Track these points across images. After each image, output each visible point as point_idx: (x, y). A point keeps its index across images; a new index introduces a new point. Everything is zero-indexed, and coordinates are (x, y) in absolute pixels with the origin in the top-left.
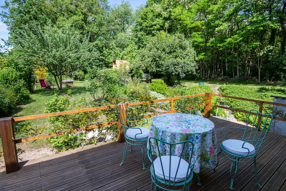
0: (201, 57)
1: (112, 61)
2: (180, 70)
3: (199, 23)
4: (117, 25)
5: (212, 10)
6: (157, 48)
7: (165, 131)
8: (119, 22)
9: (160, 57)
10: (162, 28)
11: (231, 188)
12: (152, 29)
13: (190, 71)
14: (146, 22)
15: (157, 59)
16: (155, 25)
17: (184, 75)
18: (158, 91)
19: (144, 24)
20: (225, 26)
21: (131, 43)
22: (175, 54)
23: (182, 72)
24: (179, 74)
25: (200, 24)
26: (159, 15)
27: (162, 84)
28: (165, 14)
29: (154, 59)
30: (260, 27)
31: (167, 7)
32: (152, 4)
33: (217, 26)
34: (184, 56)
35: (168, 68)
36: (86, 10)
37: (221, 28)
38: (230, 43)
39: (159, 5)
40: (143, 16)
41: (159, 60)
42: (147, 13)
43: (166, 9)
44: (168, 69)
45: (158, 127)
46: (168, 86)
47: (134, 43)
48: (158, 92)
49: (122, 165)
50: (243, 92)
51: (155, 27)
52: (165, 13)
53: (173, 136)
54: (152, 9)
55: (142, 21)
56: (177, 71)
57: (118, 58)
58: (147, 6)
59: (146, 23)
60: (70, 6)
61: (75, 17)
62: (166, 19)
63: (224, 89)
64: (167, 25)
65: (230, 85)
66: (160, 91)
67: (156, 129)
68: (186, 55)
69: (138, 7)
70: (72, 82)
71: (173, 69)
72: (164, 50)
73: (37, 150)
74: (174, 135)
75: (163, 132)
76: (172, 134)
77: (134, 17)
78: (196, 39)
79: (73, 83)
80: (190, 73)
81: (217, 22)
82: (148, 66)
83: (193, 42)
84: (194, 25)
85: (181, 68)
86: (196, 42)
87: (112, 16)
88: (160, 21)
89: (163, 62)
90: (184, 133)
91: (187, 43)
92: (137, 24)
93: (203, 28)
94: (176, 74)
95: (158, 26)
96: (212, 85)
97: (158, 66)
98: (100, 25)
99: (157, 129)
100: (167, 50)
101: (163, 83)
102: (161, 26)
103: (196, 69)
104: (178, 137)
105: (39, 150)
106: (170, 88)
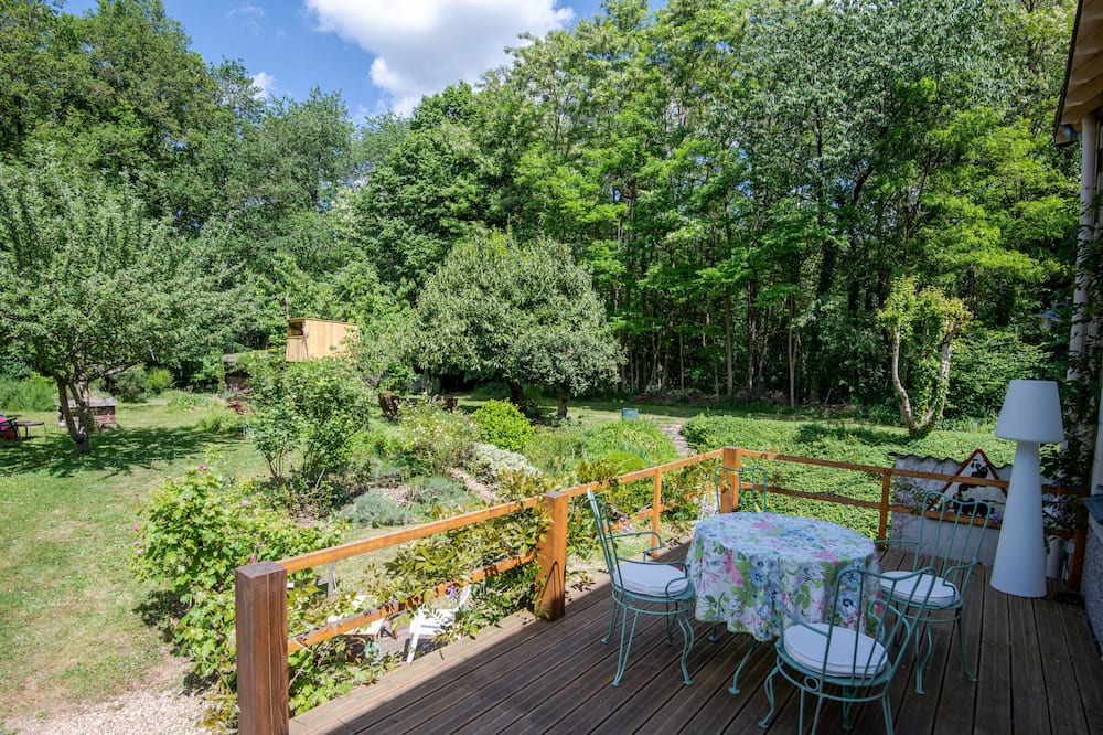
0: (619, 323)
1: (287, 325)
2: (569, 367)
3: (610, 211)
4: (291, 181)
5: (654, 175)
6: (481, 287)
7: (781, 562)
8: (297, 170)
9: (493, 320)
10: (476, 212)
11: (919, 690)
12: (438, 210)
13: (602, 373)
14: (412, 183)
15: (486, 325)
16: (453, 199)
17: (585, 385)
18: (502, 441)
19: (408, 193)
20: (692, 230)
21: (353, 257)
22: (544, 311)
23: (577, 375)
24: (568, 380)
25: (614, 215)
26: (465, 165)
27: (513, 416)
28: (489, 165)
29: (473, 324)
30: (799, 240)
31: (496, 139)
32: (438, 122)
33: (671, 227)
34: (576, 319)
35: (528, 358)
36: (161, 106)
37: (684, 233)
38: (709, 284)
39: (464, 128)
40: (404, 159)
41: (491, 328)
42: (417, 150)
43: (493, 145)
44: (529, 363)
45: (751, 552)
46: (532, 424)
47: (363, 254)
48: (500, 446)
49: (620, 682)
50: (758, 440)
51: (453, 207)
52: (491, 161)
53: (804, 572)
54: (438, 138)
55: (397, 178)
56: (559, 371)
57: (308, 311)
58: (416, 126)
59: (414, 188)
60: (89, 81)
61: (108, 132)
62: (490, 181)
63: (703, 430)
64: (495, 202)
65: (717, 418)
66: (505, 440)
67: (744, 558)
68: (582, 315)
69: (374, 122)
70: (112, 409)
71: (548, 362)
72: (506, 295)
73: (106, 705)
74: (806, 570)
75: (772, 564)
76: (800, 568)
77: (357, 155)
78: (604, 264)
79: (113, 413)
80: (601, 377)
81: (671, 214)
82: (452, 352)
83: (596, 273)
84: (593, 216)
85: (576, 363)
86: (604, 272)
87: (268, 145)
88: (466, 185)
89: (507, 338)
90: (829, 561)
91: (579, 274)
92: (377, 186)
93: (625, 227)
94: (557, 382)
95: (465, 205)
96: (657, 417)
97: (486, 352)
98: (220, 173)
99: (747, 560)
100: (519, 296)
101: (517, 413)
102: (474, 205)
103: (619, 365)
104: (818, 573)
105: (116, 703)
106: (544, 431)
